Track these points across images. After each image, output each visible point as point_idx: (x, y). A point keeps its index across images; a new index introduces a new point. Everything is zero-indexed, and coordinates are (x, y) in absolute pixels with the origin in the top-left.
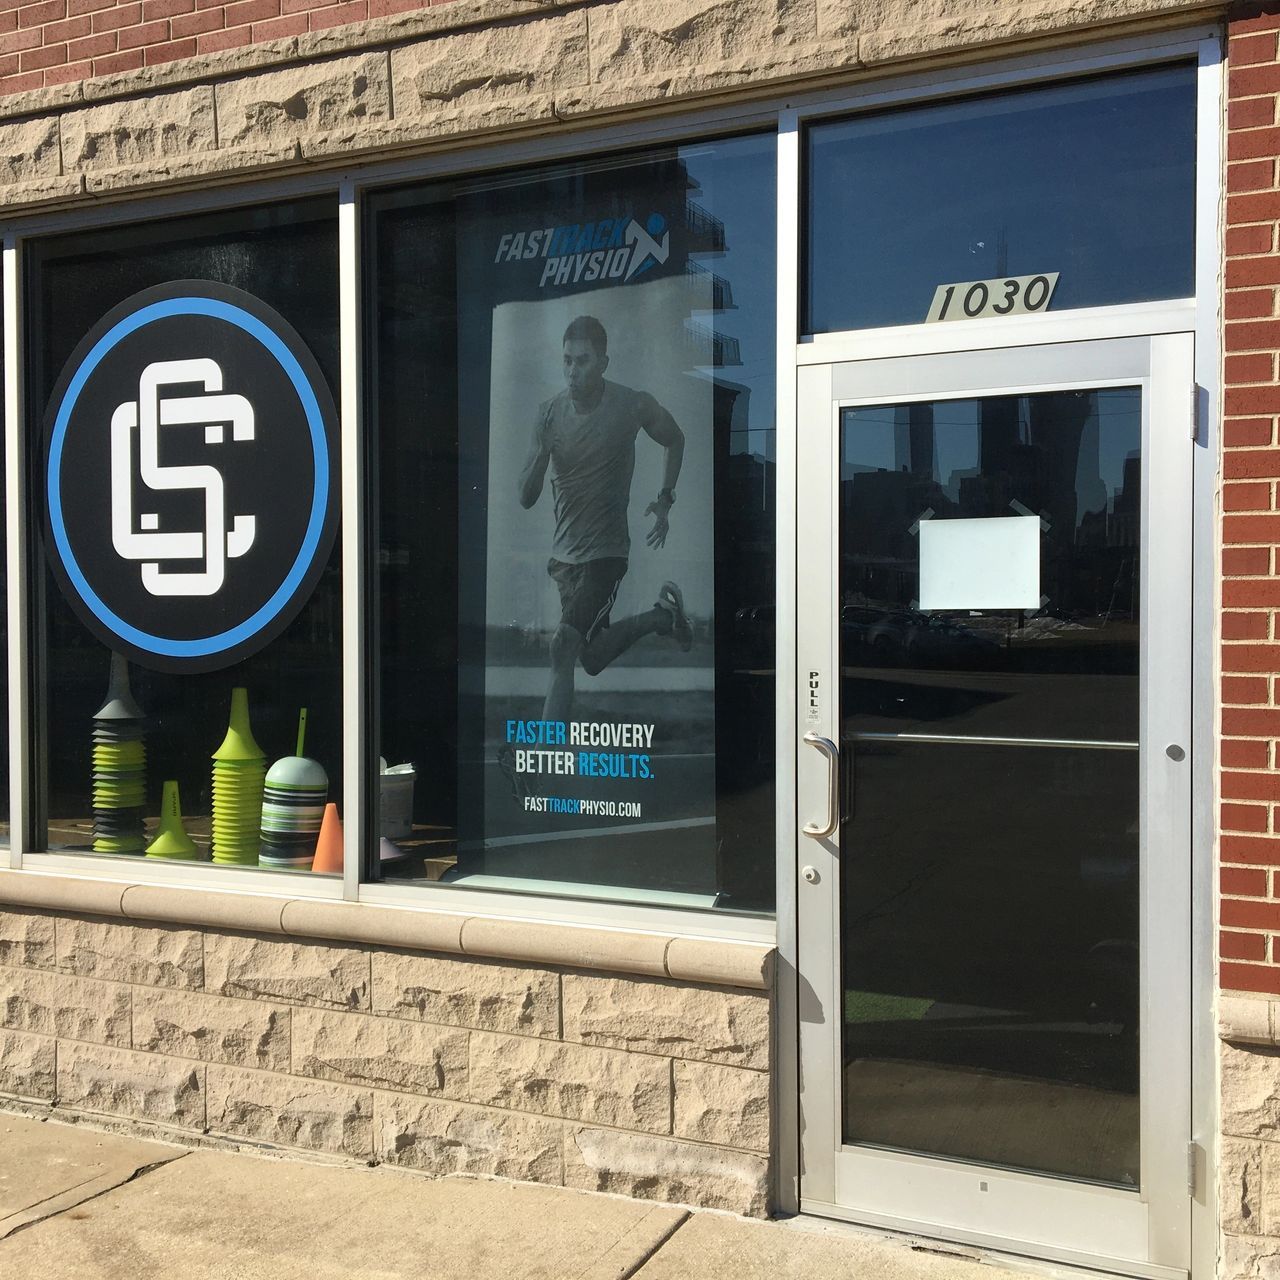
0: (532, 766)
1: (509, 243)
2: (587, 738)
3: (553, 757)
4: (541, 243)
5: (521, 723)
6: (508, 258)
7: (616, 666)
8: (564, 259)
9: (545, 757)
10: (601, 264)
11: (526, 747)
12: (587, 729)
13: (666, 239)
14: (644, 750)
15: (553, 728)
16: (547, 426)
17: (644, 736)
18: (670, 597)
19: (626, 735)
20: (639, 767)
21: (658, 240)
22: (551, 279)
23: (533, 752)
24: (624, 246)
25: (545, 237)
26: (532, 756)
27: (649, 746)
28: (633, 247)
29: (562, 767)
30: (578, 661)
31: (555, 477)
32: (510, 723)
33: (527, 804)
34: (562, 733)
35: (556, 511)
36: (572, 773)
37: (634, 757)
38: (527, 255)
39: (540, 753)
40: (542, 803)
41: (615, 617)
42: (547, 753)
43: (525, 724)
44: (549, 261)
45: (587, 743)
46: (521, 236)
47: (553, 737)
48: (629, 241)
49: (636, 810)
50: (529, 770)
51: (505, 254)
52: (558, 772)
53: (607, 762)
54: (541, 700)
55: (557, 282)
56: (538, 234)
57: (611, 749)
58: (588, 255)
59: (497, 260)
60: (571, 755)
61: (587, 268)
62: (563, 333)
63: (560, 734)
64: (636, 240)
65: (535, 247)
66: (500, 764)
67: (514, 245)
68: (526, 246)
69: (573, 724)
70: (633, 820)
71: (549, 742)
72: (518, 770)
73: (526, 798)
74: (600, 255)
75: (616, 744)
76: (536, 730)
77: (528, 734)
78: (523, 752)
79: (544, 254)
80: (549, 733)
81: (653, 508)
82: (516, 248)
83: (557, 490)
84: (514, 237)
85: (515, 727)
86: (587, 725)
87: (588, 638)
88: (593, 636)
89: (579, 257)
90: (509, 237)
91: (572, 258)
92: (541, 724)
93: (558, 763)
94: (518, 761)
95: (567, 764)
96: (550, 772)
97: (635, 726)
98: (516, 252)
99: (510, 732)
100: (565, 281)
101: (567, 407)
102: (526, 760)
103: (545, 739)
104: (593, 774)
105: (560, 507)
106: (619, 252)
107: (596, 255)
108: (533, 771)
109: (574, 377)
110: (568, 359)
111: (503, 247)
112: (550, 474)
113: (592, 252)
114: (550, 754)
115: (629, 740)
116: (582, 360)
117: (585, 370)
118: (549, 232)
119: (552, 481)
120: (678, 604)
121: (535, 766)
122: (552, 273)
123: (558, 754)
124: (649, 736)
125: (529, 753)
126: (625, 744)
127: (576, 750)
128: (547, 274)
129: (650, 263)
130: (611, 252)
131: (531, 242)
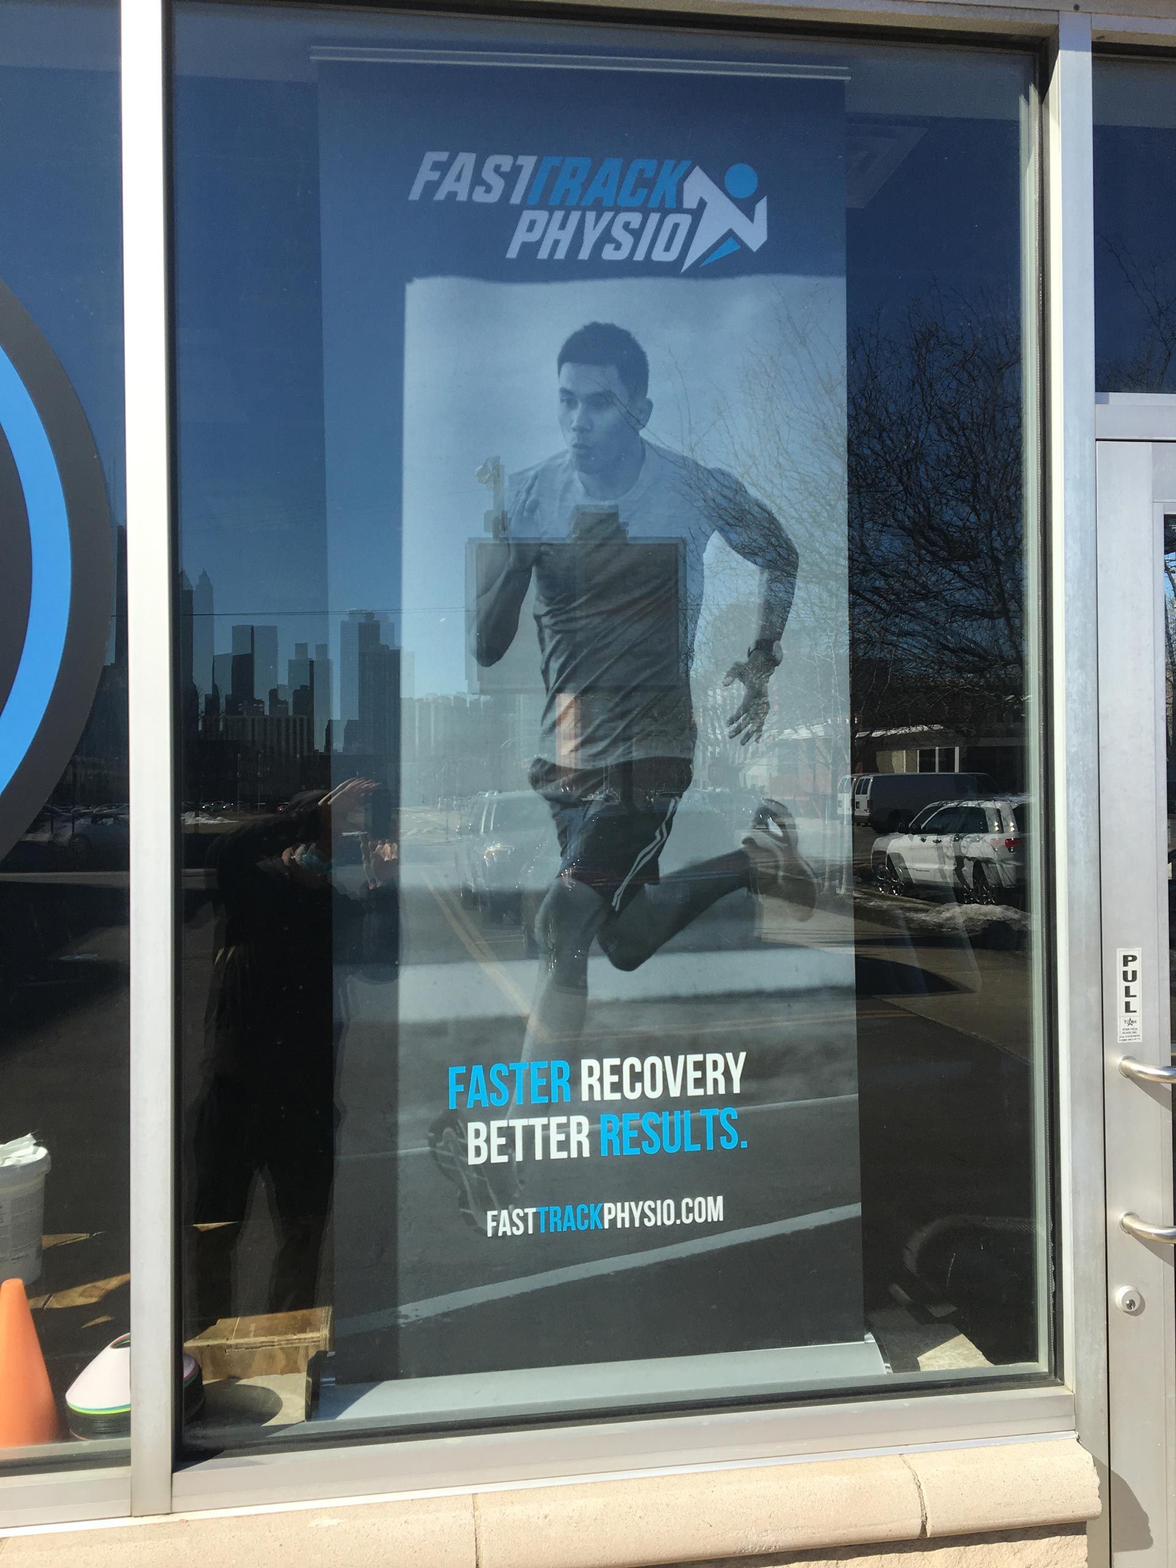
0: (502, 1150)
1: (442, 168)
2: (617, 1087)
3: (546, 1128)
4: (511, 178)
5: (477, 1071)
6: (440, 195)
7: (672, 951)
8: (559, 215)
9: (529, 1132)
10: (637, 234)
11: (487, 1115)
12: (616, 1070)
13: (761, 208)
14: (730, 1099)
15: (546, 1073)
16: (525, 515)
17: (727, 1073)
18: (775, 829)
19: (693, 1075)
20: (719, 1131)
22: (529, 249)
23: (503, 1123)
24: (679, 209)
25: (517, 170)
26: (501, 1132)
27: (737, 1089)
28: (697, 214)
29: (564, 1146)
30: (595, 945)
31: (543, 609)
32: (454, 1072)
33: (491, 1224)
34: (564, 1082)
35: (545, 672)
36: (586, 1153)
37: (708, 1114)
38: (480, 196)
39: (518, 1124)
40: (524, 1219)
41: (668, 866)
42: (532, 1121)
43: (486, 1072)
44: (527, 216)
45: (617, 1096)
47: (546, 1090)
48: (690, 202)
49: (713, 1209)
50: (496, 1159)
51: (431, 187)
52: (555, 1154)
53: (657, 1128)
54: (519, 1024)
55: (543, 254)
56: (506, 162)
57: (666, 1103)
58: (607, 216)
59: (415, 194)
60: (584, 1120)
61: (606, 237)
62: (557, 350)
63: (559, 1082)
64: (702, 204)
65: (498, 185)
66: (434, 1155)
67: (452, 173)
68: (477, 180)
69: (585, 1063)
70: (710, 1228)
71: (537, 1100)
72: (472, 1160)
73: (490, 1214)
74: (635, 219)
75: (675, 1091)
76: (509, 1079)
77: (491, 1088)
78: (481, 1126)
79: (516, 199)
80: (537, 1082)
81: (739, 672)
82: (458, 179)
83: (547, 633)
84: (453, 158)
85: (465, 1079)
86: (616, 1061)
87: (616, 902)
88: (624, 902)
89: (591, 216)
90: (443, 156)
91: (575, 216)
92: (520, 1068)
93: (556, 1137)
94: (472, 1143)
95: (574, 1138)
96: (539, 1156)
97: (711, 1057)
98: (456, 188)
99: (454, 1088)
100: (560, 254)
101: (568, 485)
102: (488, 1140)
103: (527, 1093)
104: (629, 1151)
105: (555, 665)
106: (671, 219)
107: (623, 217)
108: (504, 1159)
109: (581, 430)
110: (569, 398)
111: (426, 174)
112: (532, 602)
113: (617, 210)
114: (538, 1122)
115: (700, 1083)
116: (599, 401)
117: (607, 418)
118: (528, 162)
119: (538, 618)
120: (788, 842)
121: (507, 1148)
122: (534, 237)
123: (555, 1121)
124: (736, 1073)
125: (495, 1124)
126: (692, 1091)
127: (593, 1111)
128: (521, 236)
129: (730, 247)
130: (654, 218)
131: (488, 174)
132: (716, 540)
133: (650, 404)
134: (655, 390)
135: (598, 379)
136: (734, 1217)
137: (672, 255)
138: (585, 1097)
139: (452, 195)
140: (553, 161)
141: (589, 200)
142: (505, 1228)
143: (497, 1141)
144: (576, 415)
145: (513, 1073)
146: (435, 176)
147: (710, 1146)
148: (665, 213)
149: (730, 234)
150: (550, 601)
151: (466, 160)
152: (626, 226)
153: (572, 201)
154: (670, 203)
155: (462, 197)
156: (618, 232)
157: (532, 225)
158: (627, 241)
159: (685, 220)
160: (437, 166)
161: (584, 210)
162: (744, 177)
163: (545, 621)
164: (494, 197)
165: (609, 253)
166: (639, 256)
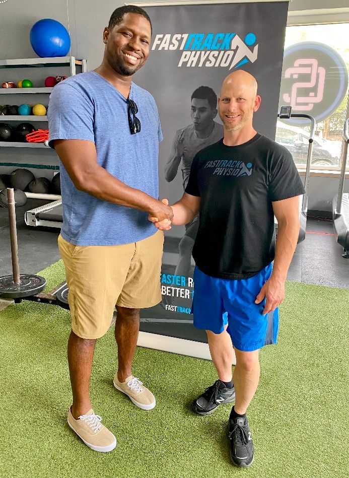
3: (179, 290)
4: (180, 41)
5: (164, 275)
6: (160, 49)
8: (194, 53)
9: (175, 291)
10: (216, 58)
11: (166, 285)
13: (256, 48)
15: (180, 279)
16: (180, 142)
21: (251, 48)
22: (185, 63)
23: (170, 287)
24: (230, 50)
25: (182, 39)
26: (169, 289)
28: (235, 51)
29: (183, 295)
31: (184, 168)
33: (166, 308)
35: (184, 184)
36: (189, 298)
38: (172, 48)
39: (173, 288)
40: (174, 308)
42: (176, 288)
43: (166, 276)
46: (168, 36)
47: (180, 283)
48: (233, 47)
51: (158, 46)
52: (181, 296)
56: (179, 36)
58: (208, 52)
59: (154, 48)
60: (189, 291)
61: (207, 59)
62: (191, 94)
63: (183, 281)
64: (237, 47)
65: (177, 43)
67: (164, 41)
68: (171, 43)
69: (189, 279)
71: (178, 284)
73: (166, 305)
74: (216, 53)
76: (171, 279)
77: (167, 280)
78: (165, 287)
80: (178, 280)
82: (165, 43)
83: (185, 174)
84: (164, 37)
89: (203, 53)
90: (161, 36)
91: (198, 53)
92: (174, 277)
93: (181, 293)
95: (186, 294)
96: (178, 296)
98: (165, 45)
100: (193, 65)
101: (192, 134)
102: (166, 290)
103: (175, 283)
105: (187, 183)
107: (213, 53)
108: (170, 295)
109: (197, 118)
110: (194, 108)
111: (156, 42)
112: (181, 166)
114: (178, 289)
116: (202, 110)
117: (204, 115)
118: (185, 36)
119: (182, 170)
121: (170, 293)
123: (182, 289)
125: (168, 287)
127: (191, 289)
129: (246, 61)
130: (222, 52)
131: (174, 41)
133: (217, 111)
135: (203, 103)
137: (227, 65)
138: (189, 286)
139: (163, 48)
140: (192, 35)
142: (169, 309)
143: (168, 291)
144: (195, 113)
145: (172, 278)
146: (159, 42)
148: (225, 51)
149: (246, 57)
150: (186, 166)
152: (214, 56)
153: (198, 48)
155: (166, 49)
156: (211, 58)
157: (186, 56)
158: (213, 60)
159: (232, 53)
160: (159, 39)
161: (201, 51)
162: (252, 38)
163: (184, 171)
164: (175, 48)
165: (208, 65)
166: (217, 65)
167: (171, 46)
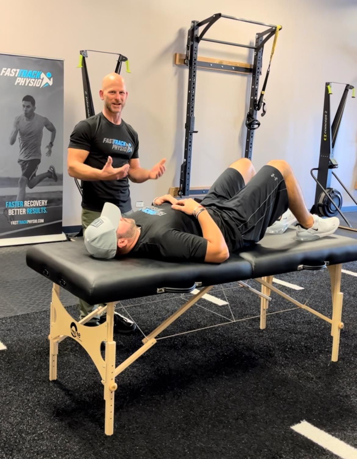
132: (45, 128)
133: (35, 107)
134: (36, 105)
135: (28, 103)
136: (45, 222)
137: (39, 86)
138: (25, 206)
139: (7, 75)
140: (21, 70)
141: (27, 77)
142: (14, 224)
143: (13, 212)
144: (25, 109)
145: (15, 203)
146: (5, 72)
147: (42, 212)
148: (38, 79)
149: (47, 83)
150: (21, 136)
151: (9, 69)
152: (32, 81)
153: (24, 77)
154: (39, 78)
155: (8, 75)
156: (31, 82)
157: (19, 80)
158: (32, 83)
159: (41, 80)
160: (5, 70)
161: (26, 78)
162: (49, 74)
163: (20, 139)
164: (13, 75)
165: (30, 85)
166: (34, 85)
167: (11, 74)
